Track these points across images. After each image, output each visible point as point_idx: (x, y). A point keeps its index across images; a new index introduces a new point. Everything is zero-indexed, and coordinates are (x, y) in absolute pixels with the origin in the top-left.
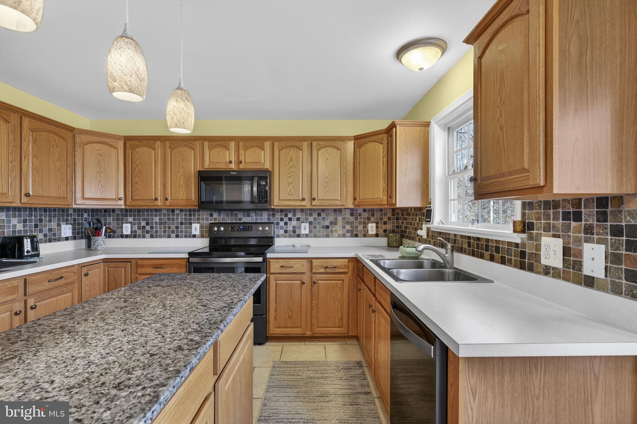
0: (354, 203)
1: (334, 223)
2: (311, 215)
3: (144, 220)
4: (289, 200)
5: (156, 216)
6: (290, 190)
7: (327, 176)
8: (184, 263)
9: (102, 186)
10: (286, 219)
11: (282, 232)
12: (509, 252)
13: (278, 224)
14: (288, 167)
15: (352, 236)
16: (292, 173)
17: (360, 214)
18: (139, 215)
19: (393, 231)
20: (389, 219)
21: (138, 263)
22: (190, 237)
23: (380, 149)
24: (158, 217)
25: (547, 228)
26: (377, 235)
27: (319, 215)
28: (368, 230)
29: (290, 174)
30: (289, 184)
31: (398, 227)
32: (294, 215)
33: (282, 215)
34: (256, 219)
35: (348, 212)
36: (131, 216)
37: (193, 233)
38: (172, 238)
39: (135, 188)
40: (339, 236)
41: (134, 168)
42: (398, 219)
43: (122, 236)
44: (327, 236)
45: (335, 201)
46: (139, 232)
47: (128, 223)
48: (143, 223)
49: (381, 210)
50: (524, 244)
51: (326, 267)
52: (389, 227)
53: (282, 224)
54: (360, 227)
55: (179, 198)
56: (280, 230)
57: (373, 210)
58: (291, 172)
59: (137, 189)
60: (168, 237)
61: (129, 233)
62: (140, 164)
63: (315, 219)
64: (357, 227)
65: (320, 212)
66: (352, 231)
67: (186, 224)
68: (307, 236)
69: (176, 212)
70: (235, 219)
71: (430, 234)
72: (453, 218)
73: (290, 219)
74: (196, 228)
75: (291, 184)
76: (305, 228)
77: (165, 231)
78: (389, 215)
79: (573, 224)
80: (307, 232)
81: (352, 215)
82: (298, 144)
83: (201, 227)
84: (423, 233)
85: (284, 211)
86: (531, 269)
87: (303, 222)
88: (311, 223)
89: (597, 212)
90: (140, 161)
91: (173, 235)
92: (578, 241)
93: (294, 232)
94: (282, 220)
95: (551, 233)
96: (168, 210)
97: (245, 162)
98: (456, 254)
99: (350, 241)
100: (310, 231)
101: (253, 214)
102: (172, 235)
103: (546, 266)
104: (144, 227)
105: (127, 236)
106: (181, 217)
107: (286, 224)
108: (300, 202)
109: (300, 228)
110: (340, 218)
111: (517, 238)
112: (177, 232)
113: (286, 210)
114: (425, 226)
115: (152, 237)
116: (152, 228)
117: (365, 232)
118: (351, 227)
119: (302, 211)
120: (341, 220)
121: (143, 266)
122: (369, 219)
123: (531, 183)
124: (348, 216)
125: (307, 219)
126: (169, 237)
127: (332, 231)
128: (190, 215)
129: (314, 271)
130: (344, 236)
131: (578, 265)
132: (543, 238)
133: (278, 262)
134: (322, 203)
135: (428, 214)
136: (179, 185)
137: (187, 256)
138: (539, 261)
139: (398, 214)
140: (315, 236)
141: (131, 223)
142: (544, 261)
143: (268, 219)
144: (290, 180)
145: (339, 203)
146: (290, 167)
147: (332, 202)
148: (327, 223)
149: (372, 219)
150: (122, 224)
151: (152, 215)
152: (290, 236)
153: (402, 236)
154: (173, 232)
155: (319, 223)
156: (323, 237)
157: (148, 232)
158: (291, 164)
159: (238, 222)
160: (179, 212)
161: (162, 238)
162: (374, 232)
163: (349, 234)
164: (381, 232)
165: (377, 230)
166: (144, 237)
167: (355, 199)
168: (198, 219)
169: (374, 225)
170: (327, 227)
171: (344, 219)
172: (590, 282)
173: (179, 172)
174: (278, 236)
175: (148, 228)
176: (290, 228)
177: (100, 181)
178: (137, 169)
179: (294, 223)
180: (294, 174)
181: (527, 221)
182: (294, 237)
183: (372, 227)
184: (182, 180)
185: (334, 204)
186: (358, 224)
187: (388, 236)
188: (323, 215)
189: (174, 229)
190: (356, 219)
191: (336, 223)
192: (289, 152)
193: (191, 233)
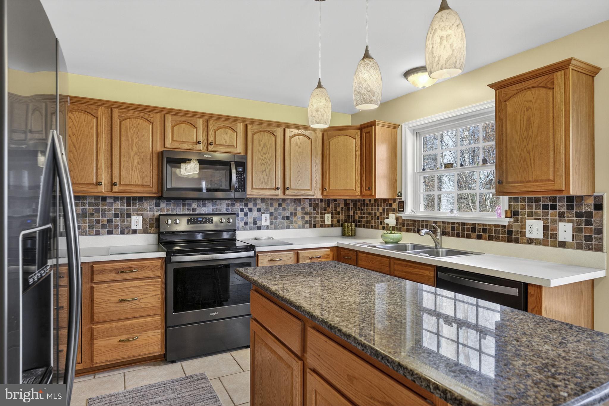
1: (294, 214)
2: (272, 205)
4: (263, 189)
6: (264, 178)
7: (300, 165)
8: (159, 263)
10: (246, 210)
11: (241, 224)
12: (496, 231)
13: (238, 215)
14: (262, 154)
15: (310, 227)
16: (265, 160)
17: (318, 205)
19: (346, 222)
20: (342, 209)
21: (95, 269)
22: (128, 233)
23: (353, 144)
25: (531, 215)
26: (332, 226)
27: (280, 205)
28: (324, 220)
30: (263, 172)
31: (349, 217)
33: (242, 205)
34: (213, 210)
35: (307, 202)
37: (134, 227)
38: (103, 235)
40: (299, 227)
42: (349, 209)
44: (288, 228)
45: (306, 191)
49: (335, 200)
50: (510, 226)
52: (342, 217)
53: (242, 215)
54: (318, 218)
55: (132, 184)
56: (240, 222)
57: (328, 200)
58: (265, 158)
60: (96, 234)
63: (276, 209)
64: (315, 218)
65: (282, 202)
66: (310, 222)
67: (122, 216)
68: (268, 228)
69: (108, 200)
70: (188, 209)
71: (400, 221)
73: (251, 210)
74: (137, 222)
75: (265, 172)
76: (266, 220)
77: (91, 227)
78: (342, 205)
79: (551, 212)
80: (268, 223)
81: (310, 205)
82: (271, 129)
83: (144, 220)
85: (244, 201)
86: (517, 241)
87: (264, 213)
88: (271, 214)
89: (567, 204)
91: (104, 231)
92: (555, 221)
93: (255, 223)
94: (242, 210)
95: (534, 217)
99: (309, 232)
100: (271, 223)
101: (209, 204)
102: (102, 231)
103: (530, 239)
106: (116, 208)
107: (246, 215)
108: (274, 191)
109: (260, 219)
110: (299, 209)
111: (506, 222)
112: (110, 227)
113: (247, 200)
114: (392, 216)
117: (322, 222)
118: (309, 217)
119: (263, 200)
120: (300, 210)
121: (102, 272)
122: (325, 209)
123: (556, 187)
124: (307, 206)
125: (267, 210)
126: (98, 233)
127: (292, 222)
128: (129, 205)
130: (303, 227)
131: (555, 236)
132: (527, 221)
133: (266, 255)
134: (295, 193)
135: (400, 205)
136: (132, 166)
138: (525, 236)
139: (349, 204)
140: (276, 228)
142: (528, 235)
143: (227, 209)
144: (264, 167)
145: (310, 193)
146: (264, 153)
148: (287, 214)
149: (328, 209)
152: (251, 229)
153: (356, 226)
154: (103, 227)
155: (280, 214)
156: (284, 229)
158: (264, 150)
160: (112, 201)
161: (86, 235)
162: (330, 223)
163: (308, 225)
164: (335, 222)
165: (332, 221)
167: (323, 190)
168: (140, 210)
169: (330, 215)
170: (288, 218)
171: (303, 209)
172: (562, 245)
173: (132, 150)
174: (240, 229)
176: (250, 220)
179: (255, 213)
180: (268, 160)
181: (513, 210)
182: (254, 229)
183: (328, 217)
184: (136, 161)
185: (305, 194)
186: (316, 215)
187: (342, 226)
188: (284, 205)
189: (105, 222)
190: (314, 209)
191: (296, 214)
192: (262, 137)
193: (131, 228)
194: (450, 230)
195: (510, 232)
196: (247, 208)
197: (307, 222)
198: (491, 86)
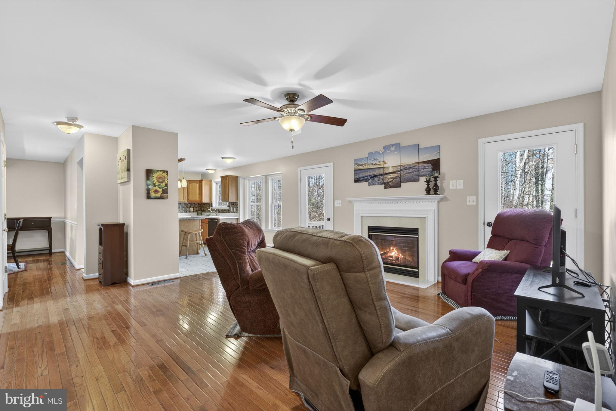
0: (188, 201)
15: (185, 212)
17: (188, 205)
19: (199, 210)
20: (198, 206)
23: (197, 186)
26: (193, 212)
28: (190, 210)
31: (200, 209)
35: (184, 204)
42: (200, 206)
49: (195, 203)
52: (197, 209)
54: (188, 209)
57: (192, 203)
64: (186, 209)
71: (212, 210)
72: (218, 205)
78: (198, 204)
84: (210, 210)
98: (219, 213)
114: (210, 208)
122: (191, 206)
130: (182, 212)
135: (212, 205)
145: (183, 201)
153: (202, 212)
164: (195, 211)
167: (188, 200)
171: (182, 206)
183: (192, 209)
187: (197, 212)
190: (186, 206)
194: (220, 211)
195: (229, 210)
197: (184, 210)
198: (221, 177)
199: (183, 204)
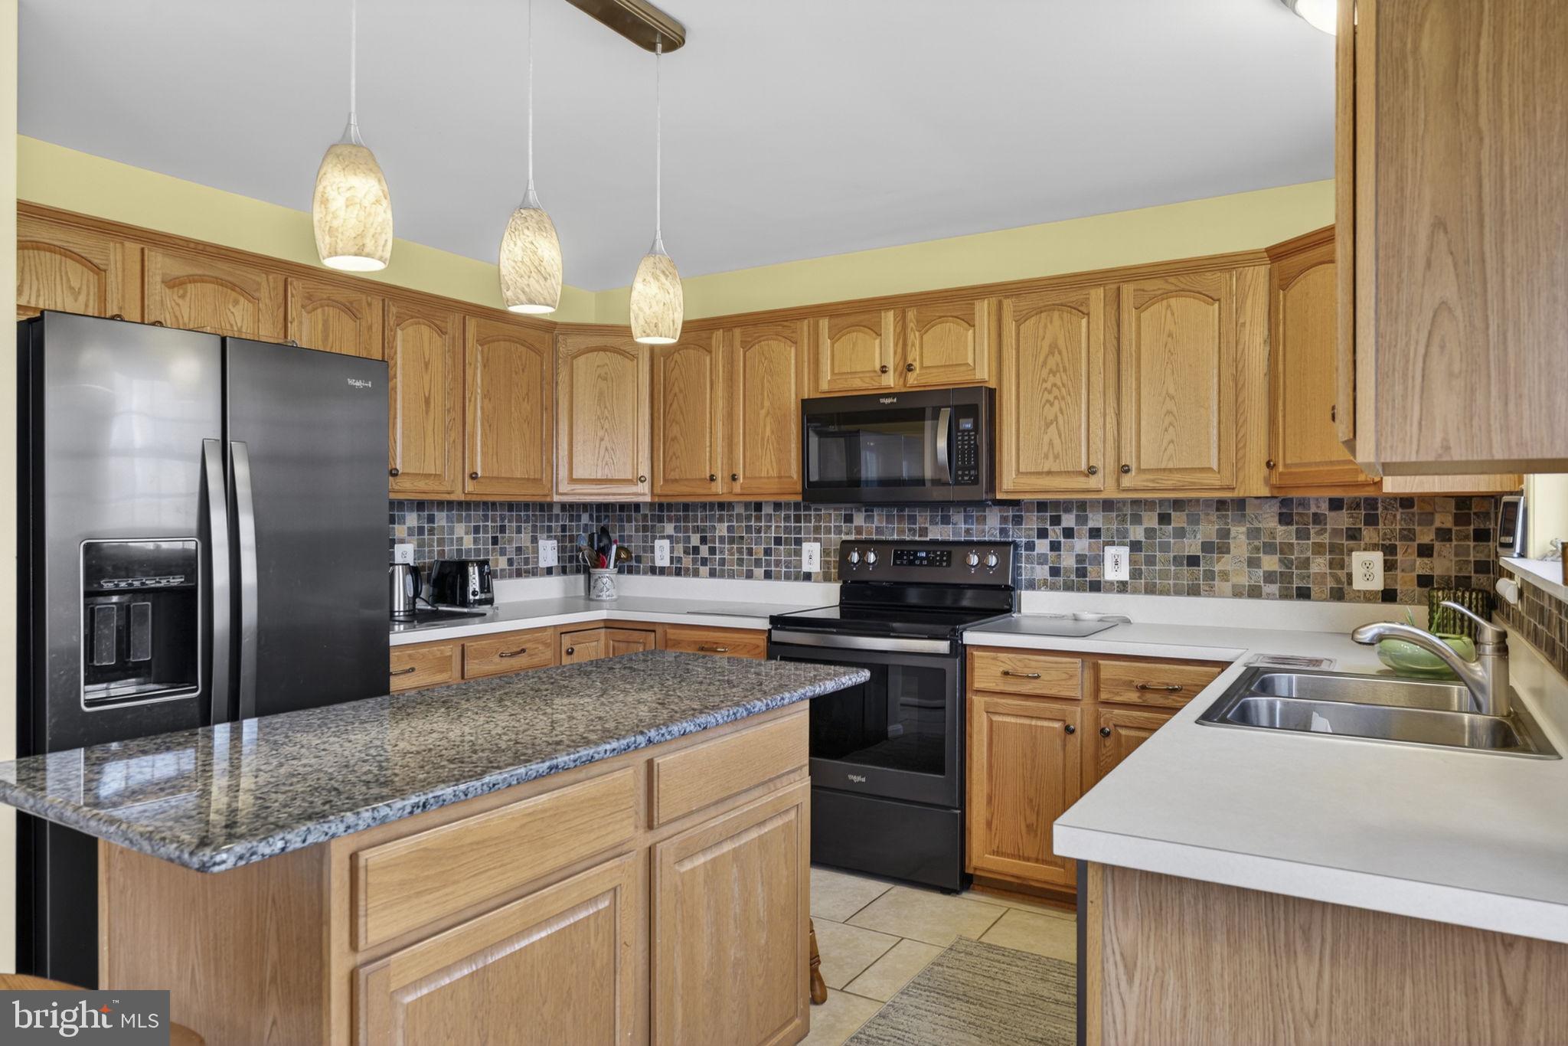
0: (1267, 481)
1: (1218, 547)
2: (1137, 519)
3: (696, 530)
4: (1051, 473)
5: (721, 520)
6: (1051, 443)
7: (1172, 391)
9: (607, 449)
10: (1055, 533)
11: (1042, 572)
13: (1030, 546)
14: (1045, 372)
15: (1285, 596)
16: (1056, 391)
18: (686, 519)
21: (669, 636)
22: (797, 579)
24: (726, 524)
26: (1389, 596)
27: (1164, 519)
28: (1350, 576)
29: (1050, 392)
30: (1048, 425)
31: (1481, 566)
32: (1082, 520)
33: (1043, 520)
34: (968, 531)
36: (670, 520)
37: (805, 568)
38: (757, 579)
39: (671, 453)
40: (1237, 593)
41: (669, 402)
43: (653, 570)
44: (1194, 591)
45: (1199, 475)
46: (687, 562)
47: (662, 538)
48: (695, 540)
49: (1414, 506)
51: (1143, 688)
52: (1443, 565)
53: (1042, 546)
54: (1319, 565)
55: (763, 475)
56: (1038, 567)
57: (1367, 502)
58: (1054, 385)
59: (674, 454)
60: (747, 578)
61: (666, 563)
62: (681, 391)
63: (1150, 533)
64: (1305, 564)
65: (1168, 510)
66: (1285, 578)
67: (787, 542)
68: (1122, 587)
69: (765, 511)
70: (910, 530)
73: (1069, 533)
74: (812, 556)
75: (1054, 426)
76: (1116, 564)
77: (740, 562)
78: (1444, 521)
80: (1124, 574)
81: (1285, 519)
83: (825, 552)
85: (1050, 508)
87: (1110, 544)
88: (1135, 546)
90: (682, 386)
91: (759, 572)
93: (1081, 572)
94: (1043, 534)
96: (747, 505)
97: (922, 367)
99: (1279, 612)
100: (1135, 574)
101: (958, 518)
102: (756, 572)
104: (696, 550)
105: (662, 571)
106: (776, 526)
108: (1083, 479)
109: (1099, 560)
110: (1239, 533)
112: (768, 563)
113: (1056, 504)
115: (713, 574)
116: (712, 551)
117: (1338, 580)
118: (1280, 560)
119: (1108, 505)
120: (1243, 537)
121: (676, 643)
122: (1353, 535)
124: (1270, 523)
125: (1123, 534)
126: (749, 575)
127: (1210, 575)
128: (798, 519)
129: (1103, 696)
130: (1254, 593)
133: (995, 659)
134: (1153, 481)
136: (763, 439)
137: (765, 625)
139: (1484, 516)
140: (1150, 590)
141: (670, 537)
143: (1003, 531)
144: (1050, 412)
145: (1213, 480)
146: (1051, 371)
147: (1189, 478)
148: (1192, 546)
150: (654, 538)
151: (712, 518)
152: (1069, 587)
154: (758, 563)
155: (1165, 547)
156: (1177, 593)
157: (704, 562)
158: (1052, 362)
159: (917, 538)
160: (771, 511)
161: (734, 578)
162: (1377, 584)
164: (1405, 582)
165: (1389, 579)
166: (696, 574)
167: (1270, 466)
168: (817, 529)
169: (1377, 558)
170: (1193, 561)
171: (1254, 533)
173: (762, 407)
174: (1032, 585)
175: (704, 551)
176: (1068, 561)
177: (602, 440)
178: (675, 405)
179: (1081, 544)
180: (1063, 390)
182: (1080, 589)
183: (1368, 565)
184: (768, 429)
185: (1194, 483)
186: (1309, 554)
188: (1178, 519)
189: (761, 556)
190: (1302, 535)
191: (1224, 549)
192: (1045, 327)
193: (801, 567)
196: (1058, 529)
199: (1269, 521)
